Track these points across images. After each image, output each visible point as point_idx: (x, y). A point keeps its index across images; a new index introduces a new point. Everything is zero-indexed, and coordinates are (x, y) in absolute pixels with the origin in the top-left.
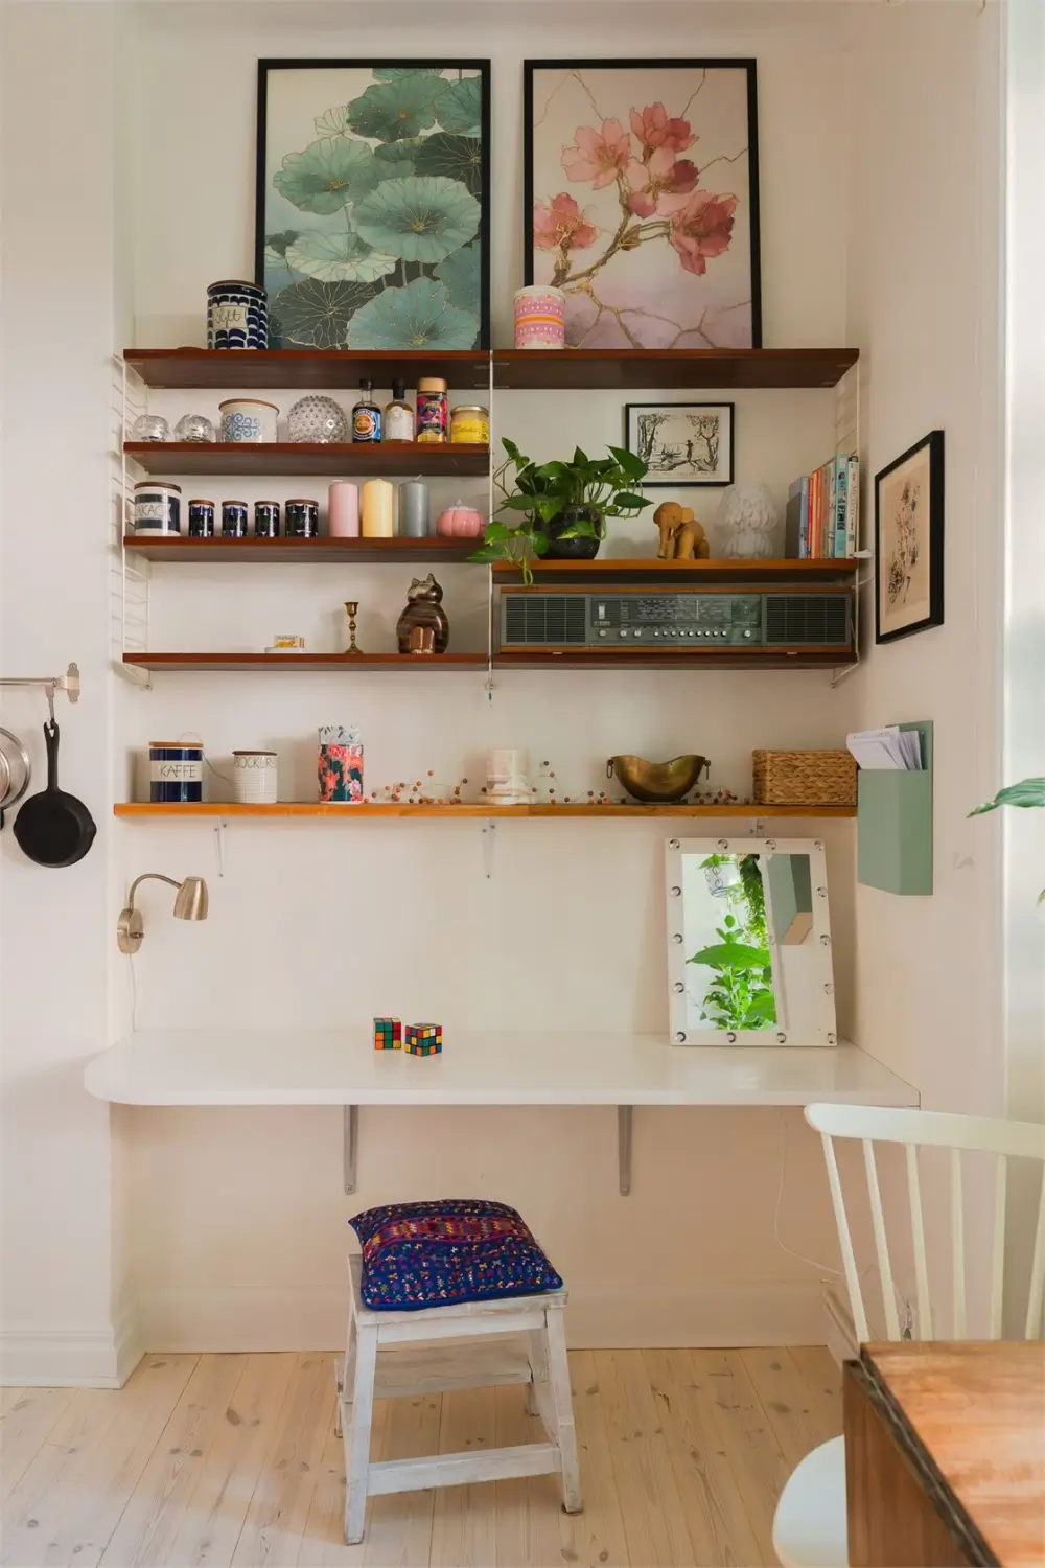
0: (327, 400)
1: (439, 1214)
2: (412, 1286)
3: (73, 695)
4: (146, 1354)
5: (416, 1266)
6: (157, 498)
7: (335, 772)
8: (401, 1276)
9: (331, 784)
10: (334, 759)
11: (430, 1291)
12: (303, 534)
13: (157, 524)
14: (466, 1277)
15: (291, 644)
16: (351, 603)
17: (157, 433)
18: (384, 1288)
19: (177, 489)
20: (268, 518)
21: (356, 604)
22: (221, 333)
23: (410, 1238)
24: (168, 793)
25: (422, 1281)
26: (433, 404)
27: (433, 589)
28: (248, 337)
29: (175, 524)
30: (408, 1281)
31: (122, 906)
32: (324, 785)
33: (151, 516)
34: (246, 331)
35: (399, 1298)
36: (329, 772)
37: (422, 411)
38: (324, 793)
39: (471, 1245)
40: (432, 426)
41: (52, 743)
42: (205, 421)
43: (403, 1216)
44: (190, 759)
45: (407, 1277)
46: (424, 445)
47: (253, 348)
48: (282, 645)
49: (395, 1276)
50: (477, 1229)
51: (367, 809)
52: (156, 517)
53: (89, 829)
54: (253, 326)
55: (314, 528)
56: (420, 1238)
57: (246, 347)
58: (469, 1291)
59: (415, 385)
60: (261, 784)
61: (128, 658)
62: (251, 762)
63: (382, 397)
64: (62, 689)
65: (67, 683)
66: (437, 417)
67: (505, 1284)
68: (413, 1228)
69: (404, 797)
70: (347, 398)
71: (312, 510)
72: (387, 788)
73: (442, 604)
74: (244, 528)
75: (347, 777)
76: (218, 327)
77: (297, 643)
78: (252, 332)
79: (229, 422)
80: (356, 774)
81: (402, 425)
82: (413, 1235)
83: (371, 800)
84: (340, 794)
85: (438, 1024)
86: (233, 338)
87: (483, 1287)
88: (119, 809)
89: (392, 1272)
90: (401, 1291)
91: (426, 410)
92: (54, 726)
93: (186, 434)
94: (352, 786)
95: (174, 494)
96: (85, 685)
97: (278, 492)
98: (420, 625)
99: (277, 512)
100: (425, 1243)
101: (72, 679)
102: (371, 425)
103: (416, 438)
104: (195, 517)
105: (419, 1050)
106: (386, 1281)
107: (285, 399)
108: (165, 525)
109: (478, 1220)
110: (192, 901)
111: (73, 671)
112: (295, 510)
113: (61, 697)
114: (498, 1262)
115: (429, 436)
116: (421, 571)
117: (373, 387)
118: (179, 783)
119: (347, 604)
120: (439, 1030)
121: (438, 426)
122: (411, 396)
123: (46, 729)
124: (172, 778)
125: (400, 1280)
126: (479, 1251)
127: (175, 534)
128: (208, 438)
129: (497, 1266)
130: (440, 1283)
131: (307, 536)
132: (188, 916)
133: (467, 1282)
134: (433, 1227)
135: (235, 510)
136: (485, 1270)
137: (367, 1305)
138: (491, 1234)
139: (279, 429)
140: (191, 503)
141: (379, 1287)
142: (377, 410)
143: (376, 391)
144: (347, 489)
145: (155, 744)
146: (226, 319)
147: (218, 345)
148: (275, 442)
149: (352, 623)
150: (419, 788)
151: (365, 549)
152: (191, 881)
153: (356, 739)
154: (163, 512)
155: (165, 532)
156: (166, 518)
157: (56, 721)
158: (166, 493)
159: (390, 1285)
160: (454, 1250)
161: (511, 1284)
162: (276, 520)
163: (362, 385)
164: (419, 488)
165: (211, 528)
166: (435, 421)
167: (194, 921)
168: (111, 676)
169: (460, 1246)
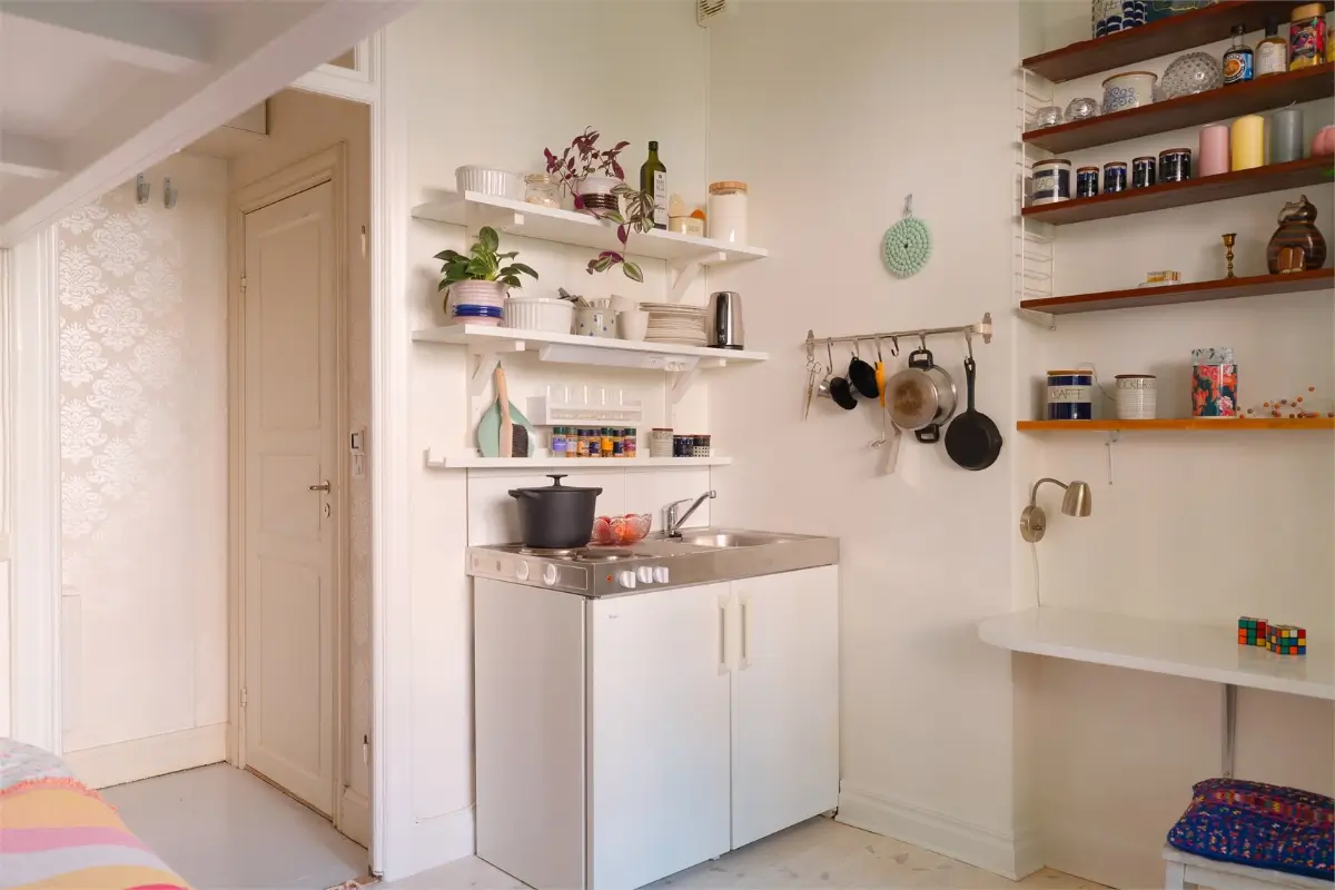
0: (1198, 55)
1: (1269, 794)
2: (1218, 838)
3: (987, 338)
4: (1045, 867)
5: (1229, 826)
6: (1050, 173)
7: (1204, 390)
8: (1211, 828)
9: (1201, 401)
10: (1204, 378)
11: (1235, 847)
12: (1175, 179)
13: (1050, 193)
14: (1276, 846)
15: (1161, 279)
16: (1228, 235)
17: (1052, 120)
18: (1190, 834)
19: (1068, 163)
20: (1144, 171)
21: (1233, 235)
22: (1101, 23)
23: (1230, 803)
24: (1062, 411)
25: (1229, 840)
26: (1306, 30)
27: (1304, 209)
28: (1124, 20)
29: (1064, 190)
30: (1217, 836)
31: (1027, 503)
32: (1195, 402)
33: (1043, 188)
34: (1122, 16)
35: (1201, 844)
36: (1200, 390)
37: (1294, 39)
38: (1195, 409)
39: (1295, 826)
40: (1304, 53)
41: (971, 375)
42: (1090, 102)
43: (1233, 787)
44: (1080, 384)
45: (1216, 832)
46: (1298, 71)
47: (1129, 27)
48: (1155, 280)
49: (1204, 828)
50: (1308, 816)
51: (1242, 423)
52: (1048, 189)
53: (996, 441)
54: (1130, 9)
55: (1185, 172)
56: (1242, 807)
57: (1122, 29)
58: (1275, 859)
59: (1287, 18)
60: (1139, 403)
61: (1024, 304)
62: (1128, 384)
63: (1251, 39)
64: (978, 333)
65: (982, 328)
66: (1310, 42)
67: (1315, 864)
68: (1237, 797)
69: (1285, 412)
70: (1217, 50)
71: (1183, 157)
72: (1266, 405)
73: (1317, 223)
74: (1123, 184)
75: (1217, 393)
76: (1099, 19)
77: (1169, 276)
78: (1127, 14)
79: (1109, 96)
80: (1229, 391)
81: (1273, 59)
82: (1235, 803)
83: (1248, 416)
84: (1211, 409)
85: (1302, 627)
86: (1110, 25)
87: (1290, 860)
88: (1021, 426)
89: (1203, 824)
90: (1207, 840)
91: (1298, 38)
92: (971, 361)
93: (1074, 114)
94: (1223, 402)
95: (1065, 167)
96: (995, 329)
97: (1152, 148)
98: (1289, 246)
99: (1152, 165)
100: (1244, 811)
101: (987, 325)
102: (1241, 68)
103: (1288, 67)
104: (1082, 182)
105: (1278, 648)
106: (1194, 829)
107: (1159, 66)
108: (1056, 193)
109: (1312, 809)
110: (1078, 500)
111: (987, 319)
112: (1168, 159)
113: (977, 341)
114: (1315, 845)
115: (1301, 62)
116: (1294, 195)
117: (1245, 32)
118: (1069, 405)
119: (1224, 236)
120: (1302, 633)
121: (1312, 50)
122: (1284, 30)
123: (966, 365)
124: (1062, 400)
125: (1208, 831)
126: (1301, 833)
127: (1064, 199)
128: (1093, 114)
129: (1312, 847)
130: (1247, 845)
131: (1179, 179)
132: (1073, 513)
133: (1275, 851)
134: (1258, 802)
135: (1114, 171)
136: (1298, 847)
137: (1172, 843)
138: (1322, 824)
139: (1155, 92)
140: (1078, 171)
141: (1185, 832)
142: (1249, 52)
143: (1246, 36)
144: (1217, 132)
145: (1050, 373)
146: (1105, 10)
147: (1098, 34)
148: (1151, 102)
149: (1230, 253)
150: (1299, 405)
151: (1238, 183)
152: (1075, 485)
153: (1228, 359)
154: (1053, 183)
155: (1056, 199)
156: (1056, 188)
157: (974, 359)
158: (1056, 167)
159: (1196, 833)
160: (1275, 826)
161: (1323, 866)
162: (1152, 172)
163: (1234, 32)
164: (1289, 117)
165: (1095, 190)
166: (1308, 46)
167: (1078, 518)
168: (1015, 321)
169: (1283, 825)
